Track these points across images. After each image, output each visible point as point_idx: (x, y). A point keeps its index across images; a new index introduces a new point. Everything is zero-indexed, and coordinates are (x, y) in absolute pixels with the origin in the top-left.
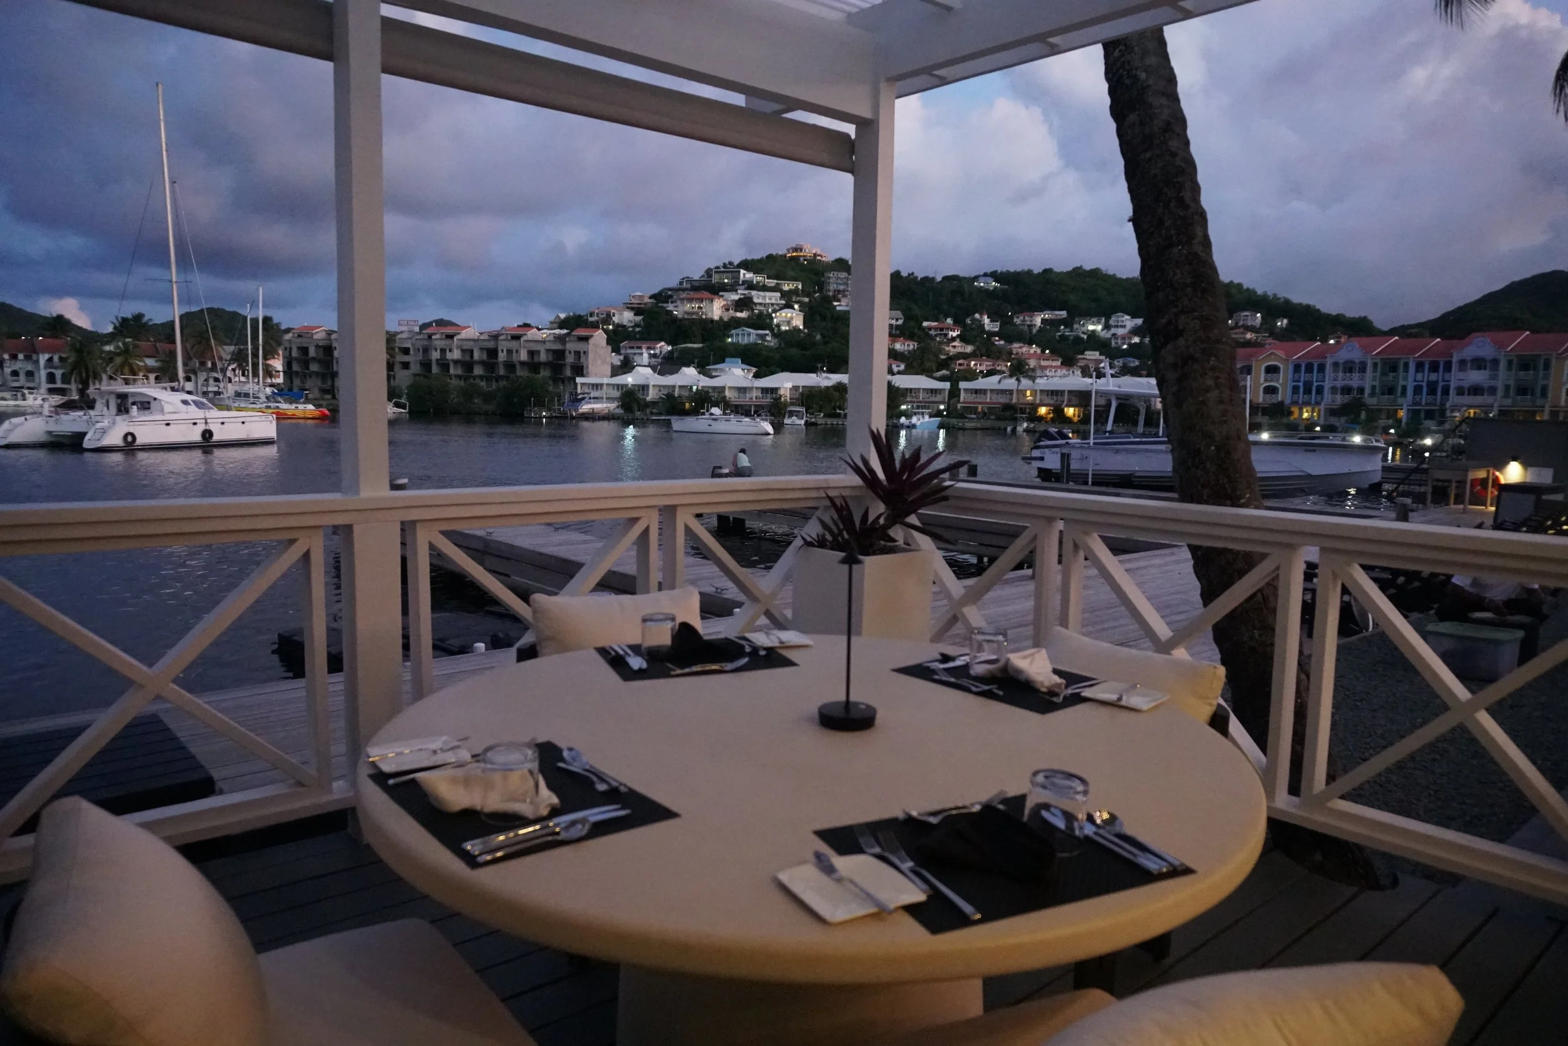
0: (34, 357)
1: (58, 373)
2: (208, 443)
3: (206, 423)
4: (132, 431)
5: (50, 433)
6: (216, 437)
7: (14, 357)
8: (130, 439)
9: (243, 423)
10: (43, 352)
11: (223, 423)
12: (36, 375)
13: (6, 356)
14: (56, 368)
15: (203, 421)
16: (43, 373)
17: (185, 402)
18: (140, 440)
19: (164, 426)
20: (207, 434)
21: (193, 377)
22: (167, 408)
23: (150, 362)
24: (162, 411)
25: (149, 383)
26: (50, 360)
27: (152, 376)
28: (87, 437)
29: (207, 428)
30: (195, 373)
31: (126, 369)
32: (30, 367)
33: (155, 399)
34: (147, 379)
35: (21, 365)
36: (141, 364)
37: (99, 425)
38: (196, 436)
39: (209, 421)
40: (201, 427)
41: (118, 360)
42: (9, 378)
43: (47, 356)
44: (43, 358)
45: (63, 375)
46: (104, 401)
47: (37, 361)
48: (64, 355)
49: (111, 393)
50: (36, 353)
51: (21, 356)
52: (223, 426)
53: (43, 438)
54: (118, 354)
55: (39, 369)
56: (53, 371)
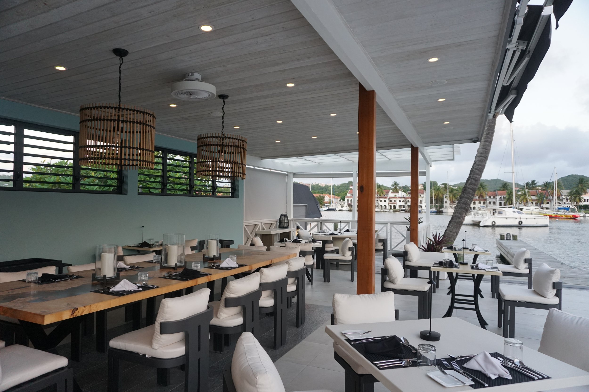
0: (496, 197)
1: (503, 202)
2: (520, 226)
3: (520, 219)
4: (494, 221)
5: (473, 221)
6: (524, 224)
7: (490, 197)
8: (494, 223)
9: (535, 219)
10: (498, 195)
11: (527, 219)
12: (496, 203)
13: (488, 197)
14: (502, 200)
15: (519, 218)
17: (514, 212)
18: (497, 224)
20: (520, 223)
26: (501, 198)
27: (534, 203)
28: (481, 222)
29: (521, 220)
30: (550, 201)
31: (525, 201)
32: (494, 200)
33: (504, 211)
35: (492, 200)
36: (530, 198)
37: (485, 219)
38: (517, 223)
39: (521, 218)
40: (518, 220)
41: (522, 197)
42: (488, 204)
43: (499, 197)
44: (498, 197)
45: (504, 203)
47: (496, 199)
48: (505, 196)
50: (496, 195)
51: (492, 197)
52: (524, 220)
53: (471, 223)
54: (522, 195)
55: (497, 201)
56: (501, 201)
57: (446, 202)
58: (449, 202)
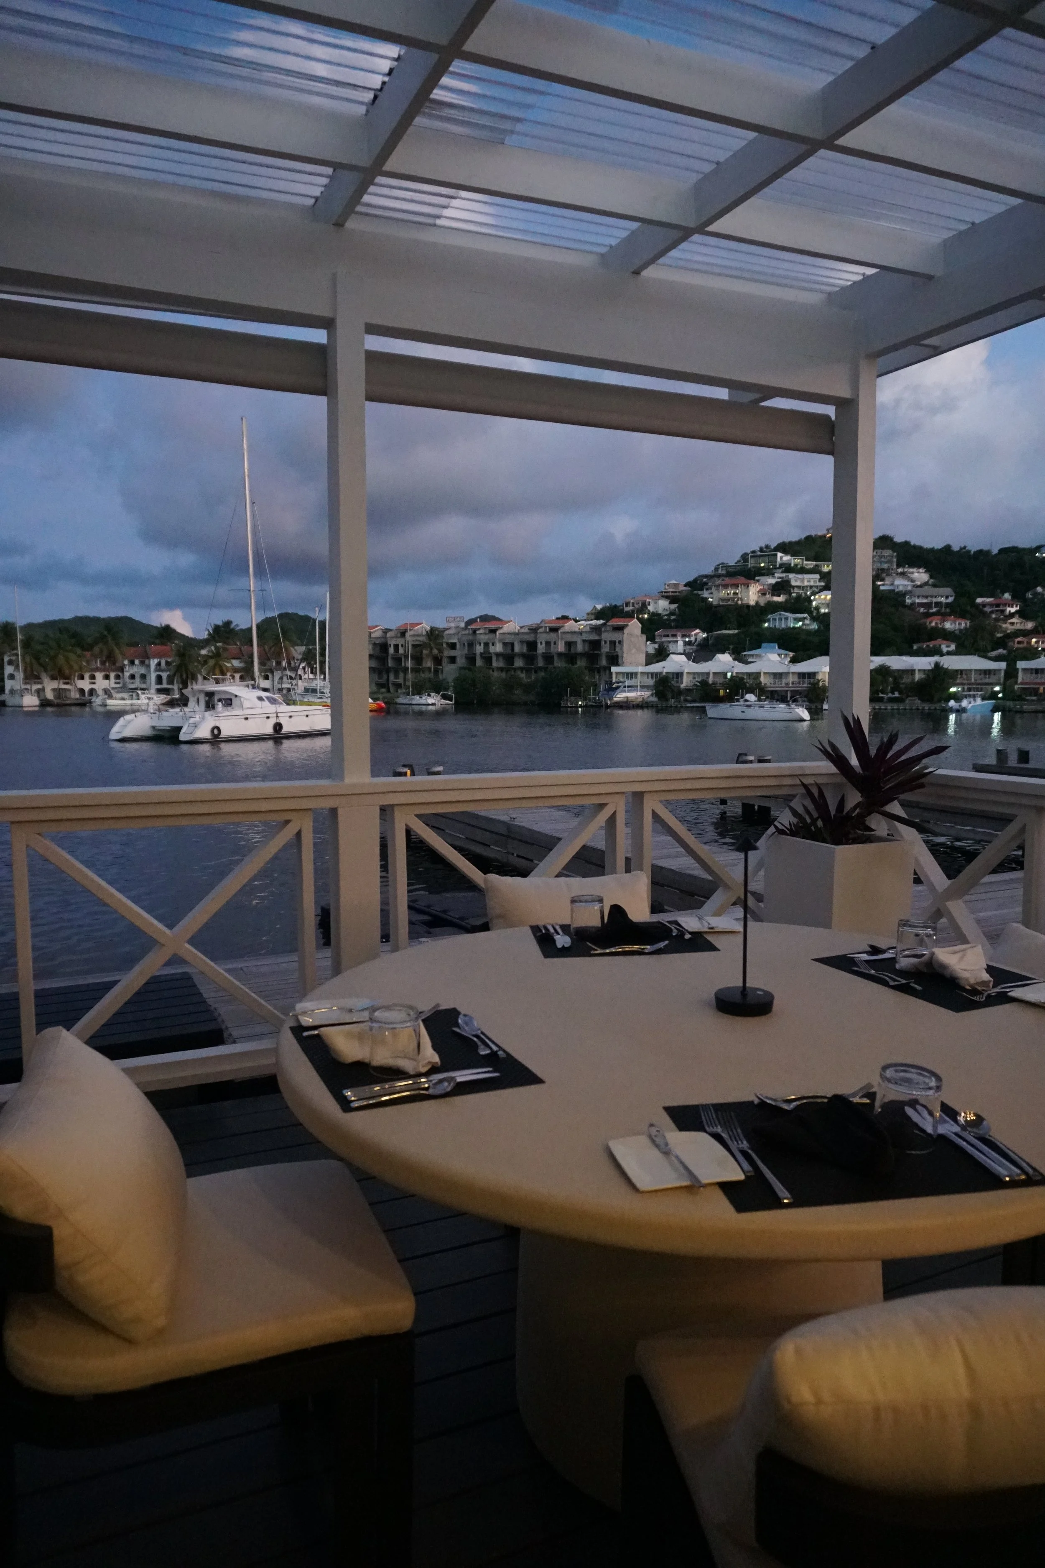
0: (147, 662)
1: (165, 675)
2: (278, 735)
3: (277, 717)
4: (218, 725)
5: (154, 727)
6: (285, 729)
7: (132, 663)
8: (216, 732)
9: (307, 716)
10: (154, 657)
11: (290, 717)
12: (148, 678)
13: (126, 662)
14: (163, 671)
15: (275, 715)
16: (153, 676)
17: (260, 698)
18: (225, 733)
19: (243, 720)
20: (278, 727)
21: (270, 676)
22: (246, 704)
23: (236, 663)
24: (241, 706)
25: (234, 682)
26: (159, 664)
27: (237, 676)
28: (183, 731)
29: (278, 721)
30: (272, 673)
31: (217, 671)
32: (143, 671)
33: (236, 696)
34: (233, 677)
35: (138, 670)
36: (229, 665)
37: (192, 720)
38: (269, 729)
39: (279, 715)
40: (273, 721)
41: (211, 662)
42: (128, 680)
43: (156, 661)
44: (153, 663)
45: (168, 676)
46: (195, 699)
47: (149, 666)
48: (169, 660)
49: (201, 691)
50: (148, 658)
51: (137, 662)
52: (290, 719)
53: (149, 732)
54: (211, 657)
55: (150, 671)
56: (160, 673)
57: (12, 677)
58: (20, 676)
